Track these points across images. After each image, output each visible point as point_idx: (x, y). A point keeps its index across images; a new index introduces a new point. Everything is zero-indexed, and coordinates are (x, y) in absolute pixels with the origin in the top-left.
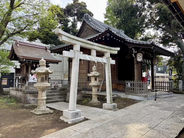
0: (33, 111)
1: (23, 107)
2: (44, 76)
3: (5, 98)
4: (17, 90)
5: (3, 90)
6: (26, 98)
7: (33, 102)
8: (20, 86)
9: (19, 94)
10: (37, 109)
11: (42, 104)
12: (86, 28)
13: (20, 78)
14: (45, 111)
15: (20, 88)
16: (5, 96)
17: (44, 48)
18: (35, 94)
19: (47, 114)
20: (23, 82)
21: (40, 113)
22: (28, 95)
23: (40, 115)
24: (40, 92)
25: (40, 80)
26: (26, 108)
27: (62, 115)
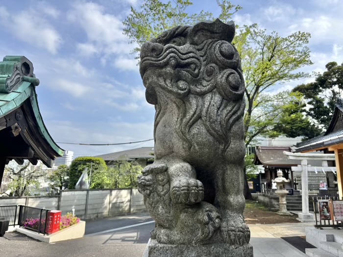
0: (277, 213)
1: (270, 210)
2: (282, 185)
3: (255, 203)
4: (264, 195)
5: (251, 195)
6: (271, 202)
7: (277, 206)
8: (266, 192)
9: (267, 200)
10: (280, 211)
11: (283, 208)
12: (340, 116)
13: (265, 184)
14: (285, 213)
15: (267, 194)
16: (254, 201)
17: (288, 149)
18: (277, 199)
19: (287, 215)
20: (269, 188)
21: (282, 214)
22: (273, 200)
23: (281, 215)
24: (280, 198)
25: (279, 188)
26: (273, 211)
27: (298, 217)
